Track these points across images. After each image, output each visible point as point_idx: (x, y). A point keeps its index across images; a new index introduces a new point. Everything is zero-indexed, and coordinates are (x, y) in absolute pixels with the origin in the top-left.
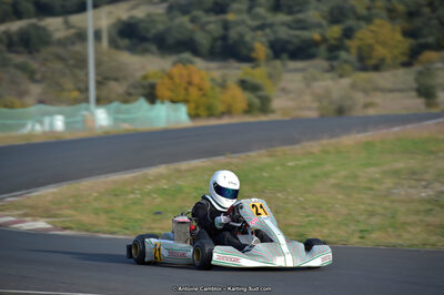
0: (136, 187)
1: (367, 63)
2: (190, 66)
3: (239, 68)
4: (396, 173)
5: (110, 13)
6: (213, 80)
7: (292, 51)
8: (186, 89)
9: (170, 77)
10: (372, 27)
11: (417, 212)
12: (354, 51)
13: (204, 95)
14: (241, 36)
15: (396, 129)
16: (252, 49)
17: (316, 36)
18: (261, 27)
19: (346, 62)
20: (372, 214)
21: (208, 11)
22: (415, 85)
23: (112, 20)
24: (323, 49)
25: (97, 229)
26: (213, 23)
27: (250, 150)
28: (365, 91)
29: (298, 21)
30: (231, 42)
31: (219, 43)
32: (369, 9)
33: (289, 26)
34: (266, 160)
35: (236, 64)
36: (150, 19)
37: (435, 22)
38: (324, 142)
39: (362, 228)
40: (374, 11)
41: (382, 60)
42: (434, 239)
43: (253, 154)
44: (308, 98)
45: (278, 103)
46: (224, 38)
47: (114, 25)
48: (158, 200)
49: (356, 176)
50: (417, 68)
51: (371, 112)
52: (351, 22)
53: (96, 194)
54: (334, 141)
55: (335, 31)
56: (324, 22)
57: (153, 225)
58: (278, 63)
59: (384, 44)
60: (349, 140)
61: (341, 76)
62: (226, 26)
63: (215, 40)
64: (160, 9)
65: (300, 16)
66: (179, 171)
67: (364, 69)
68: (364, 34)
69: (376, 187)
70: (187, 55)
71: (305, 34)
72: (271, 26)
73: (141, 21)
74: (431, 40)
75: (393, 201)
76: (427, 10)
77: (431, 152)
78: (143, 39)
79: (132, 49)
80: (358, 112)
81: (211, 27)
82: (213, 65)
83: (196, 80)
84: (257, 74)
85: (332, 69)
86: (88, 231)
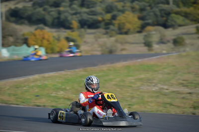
0: (26, 84)
1: (122, 31)
2: (43, 30)
3: (65, 32)
4: (141, 80)
5: (6, 5)
6: (54, 37)
7: (89, 25)
8: (42, 41)
9: (35, 35)
10: (125, 15)
11: (152, 97)
12: (116, 25)
13: (50, 44)
14: (66, 17)
15: (139, 60)
16: (71, 24)
17: (100, 18)
18: (75, 14)
19: (113, 30)
20: (133, 97)
21: (51, 6)
22: (143, 41)
23: (7, 9)
24: (102, 24)
25: (10, 103)
26: (54, 12)
27: (76, 68)
28: (122, 43)
29: (92, 12)
30: (61, 20)
31: (56, 20)
32: (123, 7)
33: (88, 14)
34: (83, 73)
35: (64, 30)
36: (25, 8)
37: (152, 14)
38: (108, 65)
39: (129, 104)
40: (125, 8)
41: (129, 30)
42: (161, 109)
43: (77, 70)
44: (96, 46)
45: (83, 48)
46: (58, 18)
47: (8, 11)
48: (37, 90)
49: (124, 81)
50: (144, 34)
51: (124, 53)
52: (115, 13)
53: (8, 87)
54: (112, 65)
55: (108, 16)
56: (103, 12)
57: (36, 101)
58: (83, 30)
59: (130, 23)
60: (119, 65)
61: (111, 36)
62: (59, 13)
63: (55, 19)
64: (29, 4)
65: (93, 9)
66: (44, 77)
67: (121, 33)
68: (121, 18)
69: (133, 86)
70: (41, 26)
71: (95, 17)
72: (80, 13)
73: (20, 9)
74: (150, 21)
75: (141, 92)
76: (148, 8)
77: (156, 71)
78: (21, 18)
79: (16, 22)
80: (119, 53)
81: (53, 13)
82: (54, 30)
83: (46, 37)
84: (74, 35)
85: (106, 33)
86: (6, 103)
